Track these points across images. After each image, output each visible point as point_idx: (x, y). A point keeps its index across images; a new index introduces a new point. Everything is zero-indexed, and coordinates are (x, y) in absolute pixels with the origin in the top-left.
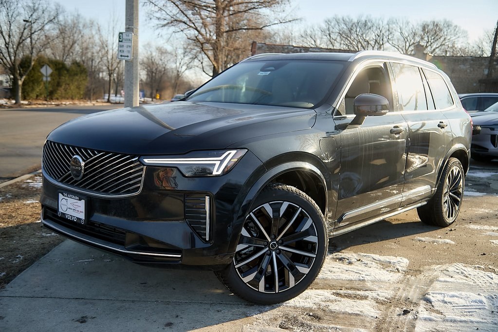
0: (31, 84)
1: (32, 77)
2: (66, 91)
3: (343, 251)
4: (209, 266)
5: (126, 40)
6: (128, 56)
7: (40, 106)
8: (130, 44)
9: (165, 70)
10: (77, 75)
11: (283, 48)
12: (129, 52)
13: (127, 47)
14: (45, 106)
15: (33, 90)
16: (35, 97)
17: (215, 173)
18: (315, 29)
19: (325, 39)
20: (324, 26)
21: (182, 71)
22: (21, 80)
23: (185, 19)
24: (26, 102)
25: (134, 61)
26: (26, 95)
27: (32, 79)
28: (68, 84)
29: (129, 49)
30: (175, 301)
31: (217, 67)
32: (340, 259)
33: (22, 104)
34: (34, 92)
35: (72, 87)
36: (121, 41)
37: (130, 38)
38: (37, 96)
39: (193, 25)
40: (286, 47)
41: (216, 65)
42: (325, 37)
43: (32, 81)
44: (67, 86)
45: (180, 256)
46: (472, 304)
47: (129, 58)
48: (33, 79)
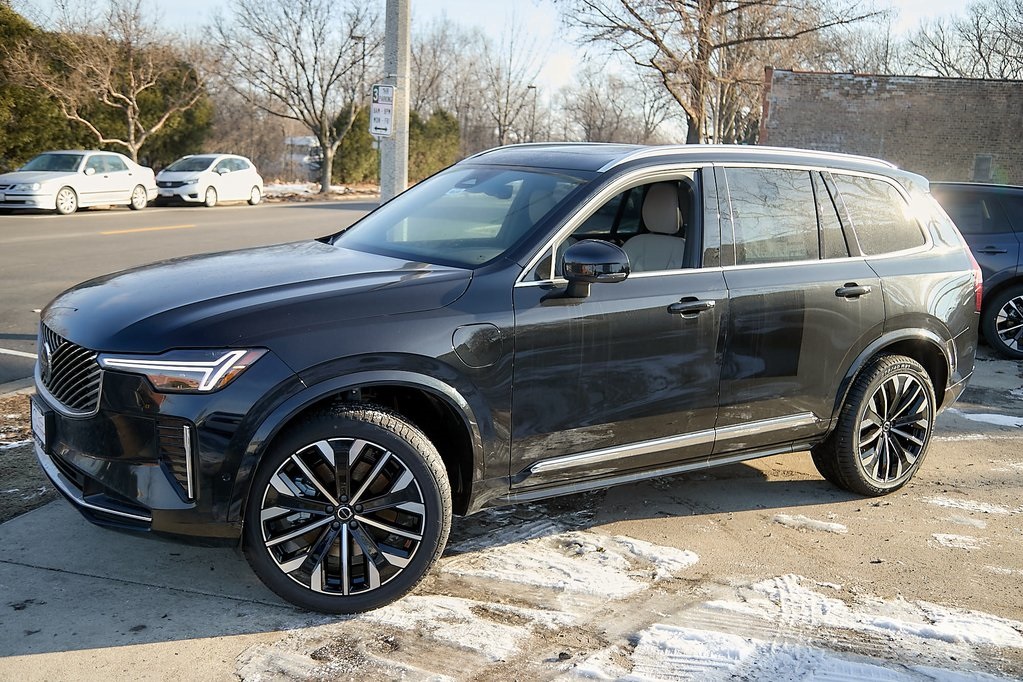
0: (354, 155)
1: (357, 142)
2: (418, 166)
3: (593, 529)
4: (225, 539)
5: (384, 99)
6: (386, 129)
7: (362, 196)
8: (389, 107)
9: (618, 122)
10: (438, 135)
11: (830, 78)
12: (387, 121)
13: (385, 111)
14: (373, 196)
15: (358, 165)
16: (361, 179)
17: (202, 388)
18: (944, 28)
19: (968, 48)
20: (967, 18)
21: (656, 122)
22: (331, 148)
23: (635, 23)
24: (339, 188)
25: (398, 137)
26: (345, 175)
27: (356, 146)
28: (423, 154)
29: (388, 116)
30: (192, 589)
31: (696, 120)
32: (568, 545)
33: (333, 193)
34: (360, 170)
35: (430, 159)
36: (377, 102)
37: (389, 95)
38: (365, 177)
39: (651, 35)
40: (837, 76)
41: (694, 116)
42: (969, 44)
43: (357, 149)
44: (421, 157)
45: (150, 520)
46: (713, 657)
47: (387, 132)
48: (358, 145)
